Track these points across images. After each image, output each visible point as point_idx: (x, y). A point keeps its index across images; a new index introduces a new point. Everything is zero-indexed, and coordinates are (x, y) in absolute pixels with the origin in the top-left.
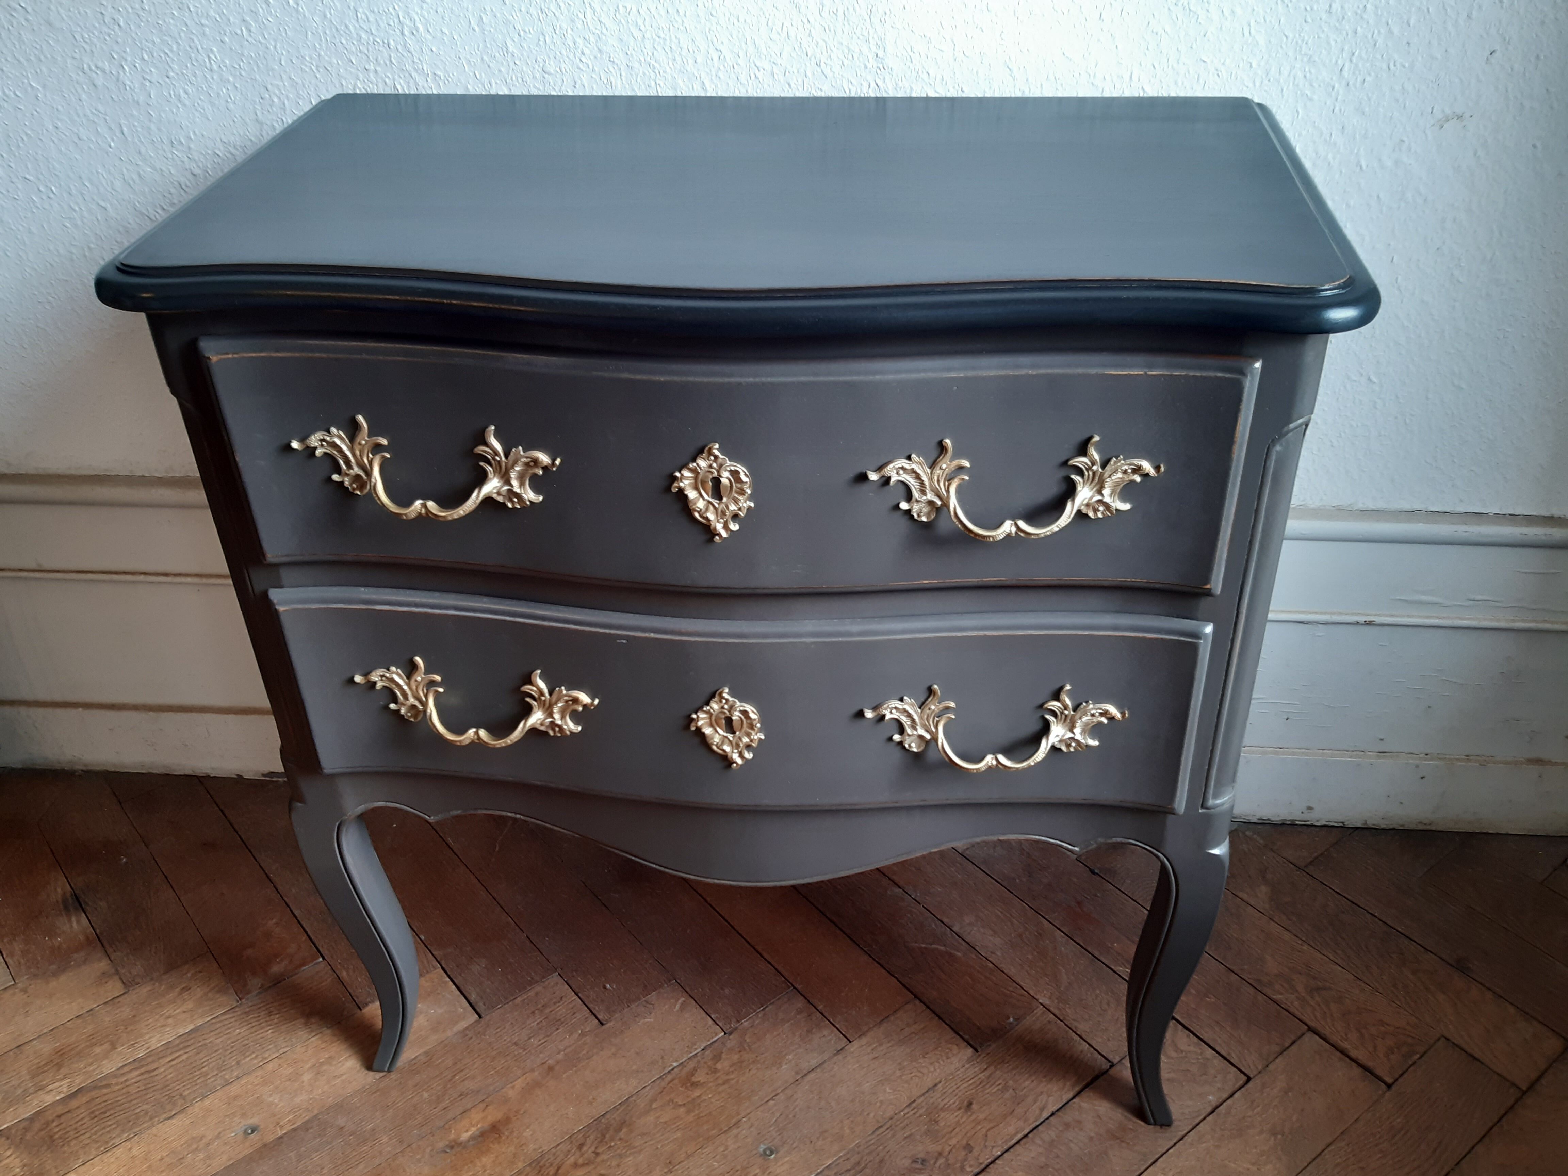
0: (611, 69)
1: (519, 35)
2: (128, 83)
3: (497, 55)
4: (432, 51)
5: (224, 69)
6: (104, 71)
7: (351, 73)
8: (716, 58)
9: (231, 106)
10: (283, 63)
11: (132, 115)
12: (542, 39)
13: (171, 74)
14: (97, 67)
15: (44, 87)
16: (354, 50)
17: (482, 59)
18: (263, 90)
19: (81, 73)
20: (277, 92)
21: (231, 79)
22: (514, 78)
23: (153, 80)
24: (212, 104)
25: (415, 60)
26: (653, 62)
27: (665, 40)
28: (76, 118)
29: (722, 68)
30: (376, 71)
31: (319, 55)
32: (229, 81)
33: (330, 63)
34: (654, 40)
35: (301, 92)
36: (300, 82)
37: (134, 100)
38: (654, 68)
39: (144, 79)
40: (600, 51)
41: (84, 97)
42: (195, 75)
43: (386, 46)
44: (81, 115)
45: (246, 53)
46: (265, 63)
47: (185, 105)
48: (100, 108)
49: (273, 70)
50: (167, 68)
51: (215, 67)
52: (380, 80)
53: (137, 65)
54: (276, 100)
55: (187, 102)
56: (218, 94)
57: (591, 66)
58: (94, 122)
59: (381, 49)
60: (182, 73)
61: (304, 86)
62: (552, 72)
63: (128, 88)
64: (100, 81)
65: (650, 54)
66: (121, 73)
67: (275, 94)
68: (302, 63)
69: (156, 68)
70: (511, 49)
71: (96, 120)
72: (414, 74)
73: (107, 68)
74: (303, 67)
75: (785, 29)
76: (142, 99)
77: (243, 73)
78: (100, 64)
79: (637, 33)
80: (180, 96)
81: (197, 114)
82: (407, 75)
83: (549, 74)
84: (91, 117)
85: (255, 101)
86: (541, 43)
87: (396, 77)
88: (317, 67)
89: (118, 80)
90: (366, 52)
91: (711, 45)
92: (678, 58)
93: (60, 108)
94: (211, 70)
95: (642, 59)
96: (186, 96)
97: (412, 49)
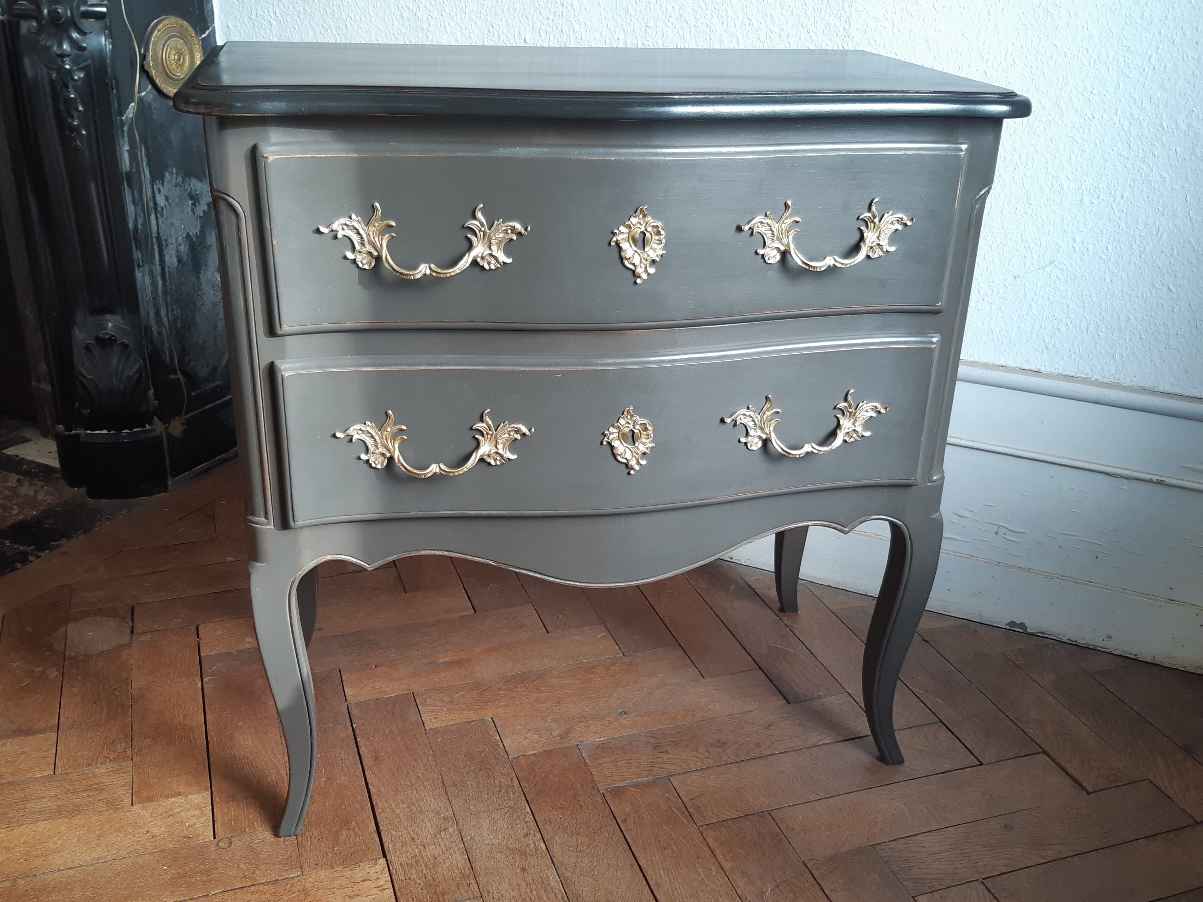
0: (685, 27)
1: (636, 3)
2: (420, 17)
3: (622, 14)
4: (586, 9)
5: (472, 13)
6: (409, 8)
7: (539, 20)
8: (747, 24)
9: (472, 35)
10: (504, 11)
11: (418, 36)
12: (648, 6)
13: (444, 14)
14: (406, 6)
15: (376, 15)
16: (544, 6)
17: (613, 17)
18: (490, 27)
19: (397, 9)
20: (498, 29)
21: (475, 19)
22: (629, 29)
23: (434, 17)
24: (462, 33)
25: (576, 14)
26: (710, 24)
27: (719, 11)
28: (388, 35)
29: (750, 30)
30: (553, 20)
31: (524, 8)
32: (473, 20)
33: (529, 13)
34: (713, 11)
35: (510, 30)
36: (511, 23)
37: (421, 27)
38: (710, 28)
39: (429, 15)
40: (680, 15)
41: (396, 23)
42: (456, 16)
43: (561, 5)
44: (392, 34)
45: (485, 5)
46: (495, 10)
47: (447, 33)
48: (403, 30)
49: (498, 15)
50: (442, 9)
51: (468, 11)
52: (554, 26)
53: (427, 7)
54: (496, 33)
55: (449, 31)
56: (466, 27)
57: (674, 25)
58: (398, 38)
59: (559, 6)
60: (450, 14)
61: (513, 26)
62: (651, 26)
63: (419, 20)
64: (405, 15)
65: (709, 19)
66: (418, 10)
67: (496, 29)
68: (514, 12)
69: (437, 9)
70: (630, 12)
71: (399, 38)
72: (574, 23)
73: (411, 7)
74: (515, 14)
75: (791, 8)
76: (425, 26)
77: (482, 16)
78: (408, 5)
79: (704, 6)
80: (446, 27)
81: (453, 38)
82: (570, 24)
83: (649, 28)
84: (397, 35)
85: (485, 33)
86: (648, 9)
87: (564, 24)
88: (522, 15)
89: (415, 15)
90: (550, 8)
91: (746, 16)
92: (725, 23)
93: (382, 29)
94: (465, 13)
95: (704, 22)
96: (449, 27)
97: (575, 8)
